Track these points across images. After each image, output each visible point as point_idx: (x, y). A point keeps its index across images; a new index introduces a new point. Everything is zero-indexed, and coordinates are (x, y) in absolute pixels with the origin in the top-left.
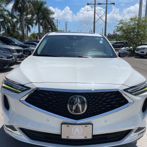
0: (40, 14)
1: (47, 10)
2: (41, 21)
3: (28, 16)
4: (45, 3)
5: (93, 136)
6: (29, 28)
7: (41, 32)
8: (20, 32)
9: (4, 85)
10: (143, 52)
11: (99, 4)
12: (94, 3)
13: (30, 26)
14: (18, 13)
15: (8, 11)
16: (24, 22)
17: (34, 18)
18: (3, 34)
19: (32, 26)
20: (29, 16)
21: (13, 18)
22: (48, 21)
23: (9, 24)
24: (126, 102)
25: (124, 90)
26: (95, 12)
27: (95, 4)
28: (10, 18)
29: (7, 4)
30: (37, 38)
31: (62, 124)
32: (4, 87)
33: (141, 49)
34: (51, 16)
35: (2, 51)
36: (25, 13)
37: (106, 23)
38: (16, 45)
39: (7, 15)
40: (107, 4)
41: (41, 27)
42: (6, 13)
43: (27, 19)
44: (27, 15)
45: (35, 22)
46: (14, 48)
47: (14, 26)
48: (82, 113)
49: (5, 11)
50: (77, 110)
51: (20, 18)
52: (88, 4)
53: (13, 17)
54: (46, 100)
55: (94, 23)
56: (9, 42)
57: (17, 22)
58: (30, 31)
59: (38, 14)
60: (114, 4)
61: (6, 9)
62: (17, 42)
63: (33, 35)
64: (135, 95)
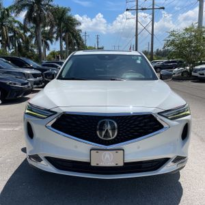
0: (62, 24)
1: (72, 20)
2: (63, 34)
3: (46, 29)
4: (69, 10)
5: (125, 164)
6: (47, 45)
7: (64, 49)
8: (35, 50)
9: (27, 111)
10: (203, 74)
11: (143, 9)
12: (135, 8)
13: (49, 42)
14: (32, 25)
15: (19, 22)
16: (41, 37)
17: (54, 30)
18: (12, 53)
19: (52, 42)
20: (48, 28)
21: (25, 32)
22: (73, 35)
23: (21, 40)
24: (161, 127)
25: (159, 113)
26: (137, 21)
27: (137, 9)
28: (22, 32)
29: (18, 12)
30: (58, 57)
31: (91, 150)
32: (27, 113)
33: (199, 70)
34: (77, 28)
35: (14, 77)
36: (41, 25)
37: (152, 35)
38: (31, 68)
39: (18, 27)
40: (153, 9)
41: (64, 43)
42: (16, 25)
43: (44, 33)
44: (44, 27)
45: (55, 35)
46: (29, 72)
47: (27, 42)
48: (112, 138)
49: (16, 22)
50: (107, 135)
51: (35, 32)
52: (127, 10)
53: (26, 30)
54: (74, 125)
55: (137, 35)
56: (22, 64)
57: (31, 37)
58: (48, 49)
59: (59, 25)
60: (163, 8)
61: (16, 19)
62: (32, 63)
63: (53, 54)
64: (171, 119)
